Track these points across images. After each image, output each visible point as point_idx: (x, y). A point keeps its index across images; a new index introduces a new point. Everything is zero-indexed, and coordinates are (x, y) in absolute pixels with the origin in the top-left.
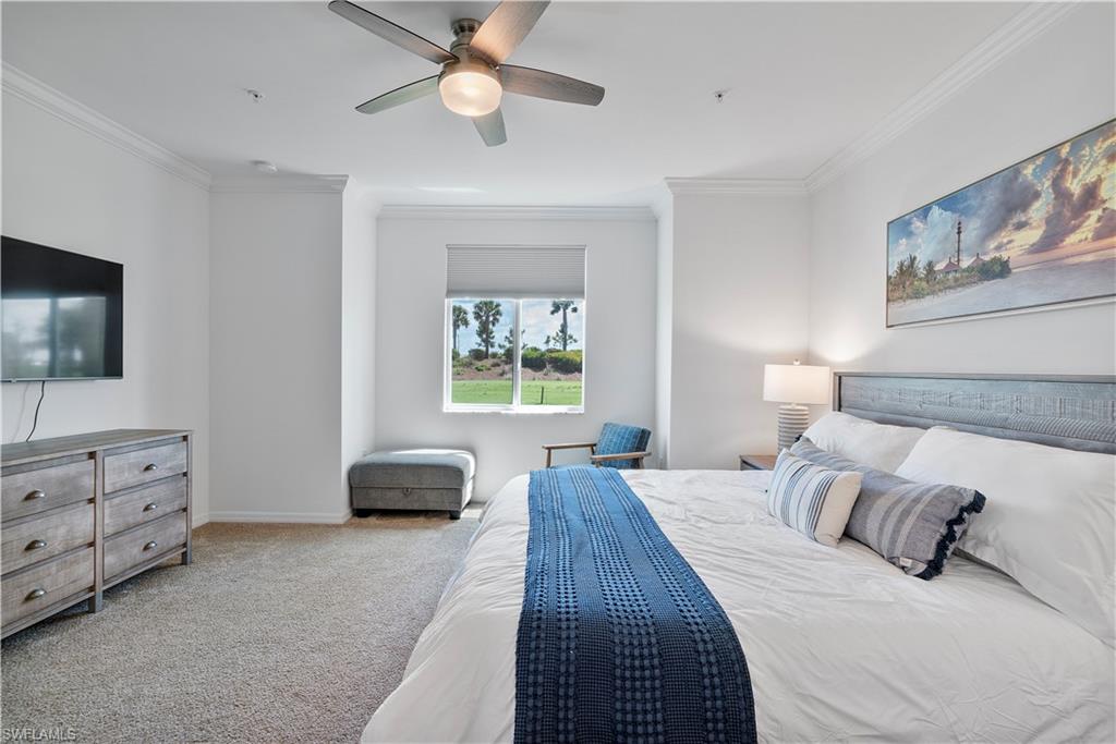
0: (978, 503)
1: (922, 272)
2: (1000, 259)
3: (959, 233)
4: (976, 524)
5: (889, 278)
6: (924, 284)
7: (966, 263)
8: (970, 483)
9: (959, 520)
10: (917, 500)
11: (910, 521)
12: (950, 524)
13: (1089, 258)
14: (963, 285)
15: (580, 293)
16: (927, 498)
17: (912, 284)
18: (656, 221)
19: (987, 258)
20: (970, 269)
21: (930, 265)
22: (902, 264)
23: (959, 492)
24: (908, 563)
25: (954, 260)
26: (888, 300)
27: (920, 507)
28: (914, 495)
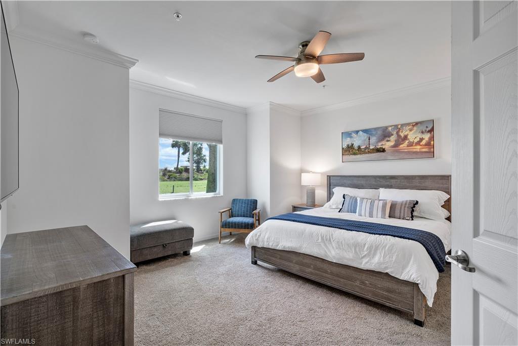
0: (417, 202)
1: (356, 148)
2: (382, 148)
3: (369, 139)
4: (417, 207)
5: (343, 149)
6: (357, 151)
7: (372, 147)
8: (415, 199)
9: (414, 207)
10: (406, 204)
11: (406, 209)
12: (412, 208)
13: (406, 150)
14: (371, 153)
15: (221, 142)
16: (408, 203)
17: (352, 151)
18: (246, 115)
19: (378, 147)
20: (373, 149)
21: (359, 147)
22: (348, 145)
23: (413, 201)
24: (408, 218)
25: (367, 146)
26: (343, 155)
27: (407, 206)
28: (404, 203)
